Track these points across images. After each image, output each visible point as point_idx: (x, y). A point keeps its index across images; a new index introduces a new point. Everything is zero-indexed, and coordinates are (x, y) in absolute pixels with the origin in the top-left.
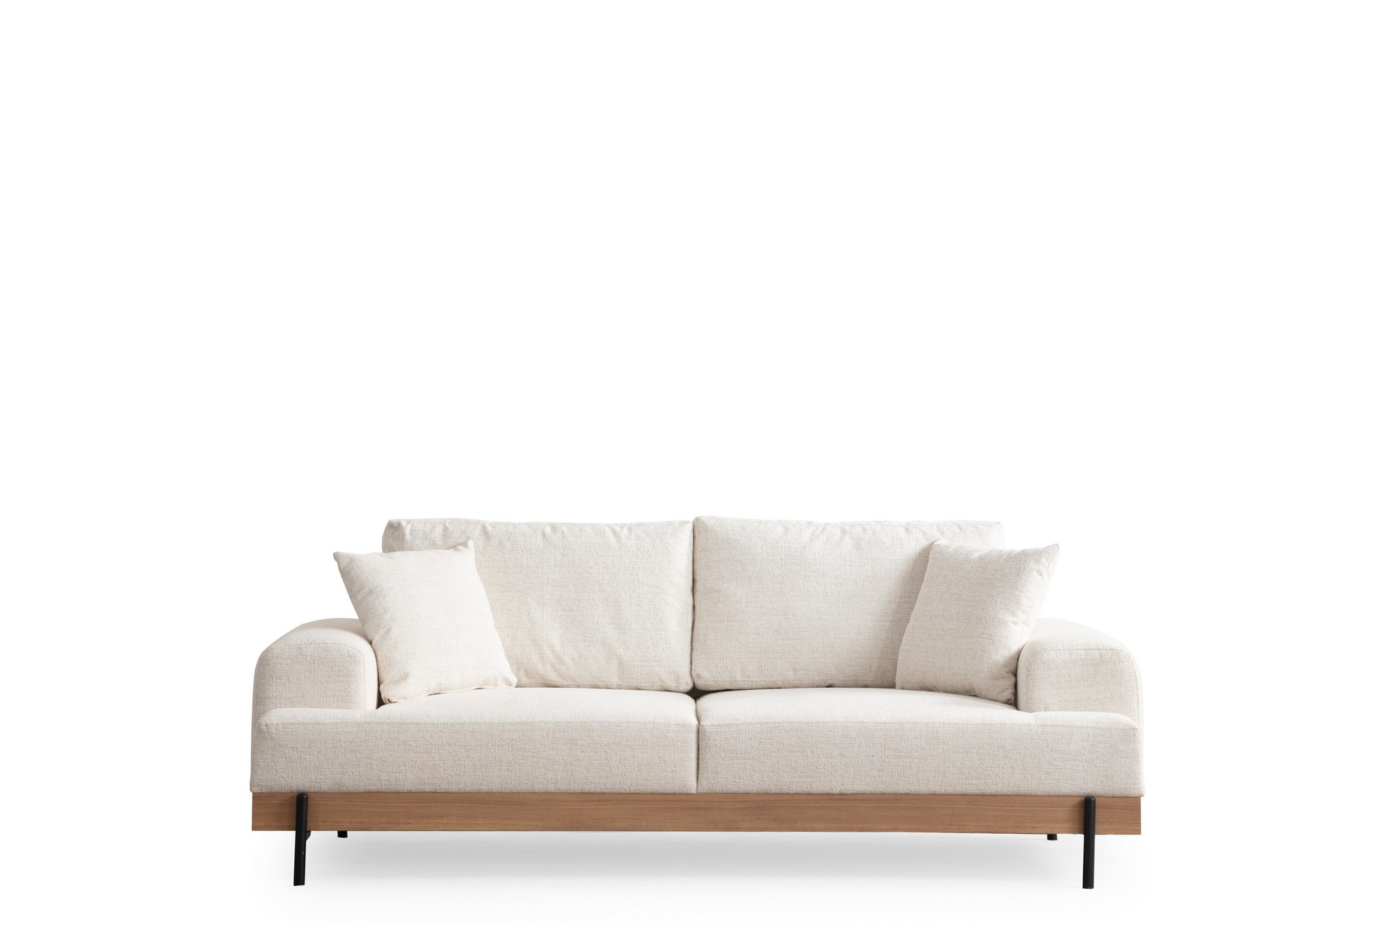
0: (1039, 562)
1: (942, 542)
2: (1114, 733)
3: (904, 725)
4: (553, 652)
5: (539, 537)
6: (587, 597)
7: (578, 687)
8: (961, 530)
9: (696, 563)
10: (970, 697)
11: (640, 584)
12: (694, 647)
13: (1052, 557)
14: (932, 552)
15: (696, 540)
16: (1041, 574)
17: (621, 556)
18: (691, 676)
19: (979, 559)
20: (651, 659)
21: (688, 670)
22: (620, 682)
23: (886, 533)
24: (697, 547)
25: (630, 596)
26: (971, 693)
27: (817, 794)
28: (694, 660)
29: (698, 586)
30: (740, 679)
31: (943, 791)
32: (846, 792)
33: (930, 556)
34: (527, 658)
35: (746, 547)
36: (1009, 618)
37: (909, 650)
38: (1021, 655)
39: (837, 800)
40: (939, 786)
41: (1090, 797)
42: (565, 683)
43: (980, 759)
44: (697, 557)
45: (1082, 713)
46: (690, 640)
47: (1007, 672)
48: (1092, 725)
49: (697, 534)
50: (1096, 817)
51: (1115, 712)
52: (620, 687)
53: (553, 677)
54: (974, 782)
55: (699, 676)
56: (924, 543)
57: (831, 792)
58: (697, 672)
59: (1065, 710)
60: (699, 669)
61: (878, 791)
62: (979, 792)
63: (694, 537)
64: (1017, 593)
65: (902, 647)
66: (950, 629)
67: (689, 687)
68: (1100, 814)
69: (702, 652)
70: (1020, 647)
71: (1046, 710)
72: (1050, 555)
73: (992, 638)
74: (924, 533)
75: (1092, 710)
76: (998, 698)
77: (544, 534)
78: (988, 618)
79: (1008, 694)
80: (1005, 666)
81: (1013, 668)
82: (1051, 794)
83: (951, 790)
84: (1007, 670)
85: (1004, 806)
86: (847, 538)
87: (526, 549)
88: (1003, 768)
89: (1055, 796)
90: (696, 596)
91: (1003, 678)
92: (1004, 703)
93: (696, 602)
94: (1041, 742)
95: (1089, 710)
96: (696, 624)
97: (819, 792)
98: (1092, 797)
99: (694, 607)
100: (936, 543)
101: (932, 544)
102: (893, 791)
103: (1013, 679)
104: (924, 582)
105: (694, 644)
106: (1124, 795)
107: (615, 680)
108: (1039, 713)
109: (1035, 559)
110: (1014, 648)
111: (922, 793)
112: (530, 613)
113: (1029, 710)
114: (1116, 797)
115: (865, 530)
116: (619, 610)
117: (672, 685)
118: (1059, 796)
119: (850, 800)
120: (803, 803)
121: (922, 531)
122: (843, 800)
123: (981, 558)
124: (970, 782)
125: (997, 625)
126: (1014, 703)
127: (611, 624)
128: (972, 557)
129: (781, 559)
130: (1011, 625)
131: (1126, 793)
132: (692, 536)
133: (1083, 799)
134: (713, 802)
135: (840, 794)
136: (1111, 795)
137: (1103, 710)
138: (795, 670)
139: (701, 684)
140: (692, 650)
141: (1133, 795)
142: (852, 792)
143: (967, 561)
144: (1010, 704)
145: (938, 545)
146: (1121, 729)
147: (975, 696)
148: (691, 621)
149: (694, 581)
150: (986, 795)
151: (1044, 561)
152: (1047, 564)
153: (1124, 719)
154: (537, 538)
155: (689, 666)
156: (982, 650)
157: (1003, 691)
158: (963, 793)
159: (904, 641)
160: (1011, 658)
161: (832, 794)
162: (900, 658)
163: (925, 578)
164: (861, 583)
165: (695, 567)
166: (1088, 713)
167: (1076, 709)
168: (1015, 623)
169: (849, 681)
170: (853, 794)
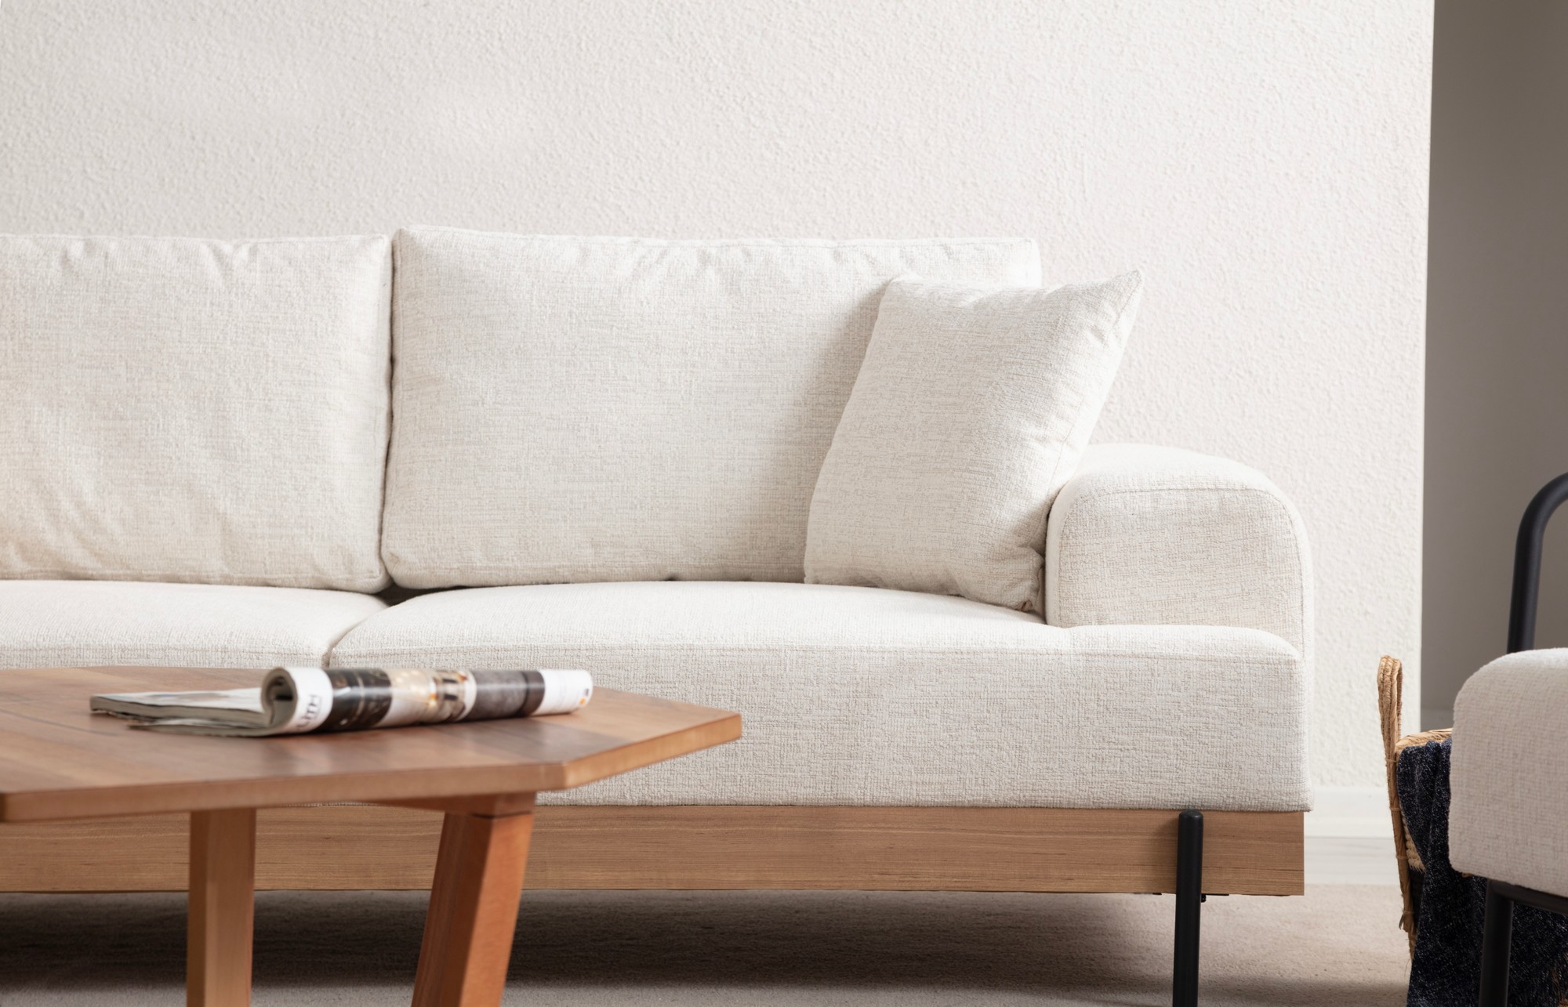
0: (1096, 311)
1: (909, 277)
2: (1246, 670)
3: (782, 654)
4: (79, 505)
5: (56, 264)
6: (155, 389)
7: (138, 578)
8: (949, 254)
9: (399, 323)
10: (949, 597)
11: (271, 364)
12: (388, 498)
13: (1124, 299)
14: (885, 297)
15: (398, 275)
16: (1100, 337)
17: (231, 306)
18: (381, 558)
19: (976, 307)
20: (293, 521)
21: (374, 545)
22: (226, 570)
23: (792, 260)
24: (398, 291)
25: (248, 390)
26: (947, 589)
27: (591, 806)
28: (385, 525)
29: (400, 371)
30: (480, 564)
31: (868, 800)
32: (655, 802)
33: (882, 305)
34: (21, 518)
35: (497, 289)
36: (1030, 430)
37: (827, 502)
38: (1053, 509)
39: (634, 818)
40: (860, 787)
41: (1189, 811)
42: (108, 572)
43: (949, 729)
44: (398, 310)
45: (1176, 627)
46: (379, 483)
47: (1022, 546)
48: (1196, 654)
49: (398, 263)
50: (1204, 855)
51: (1251, 627)
52: (227, 581)
53: (79, 557)
54: (935, 778)
55: (396, 559)
56: (870, 282)
57: (621, 801)
58: (392, 550)
59: (1141, 622)
60: (396, 545)
61: (724, 798)
62: (947, 801)
63: (394, 270)
64: (1048, 375)
65: (816, 496)
66: (909, 455)
67: (377, 581)
68: (1212, 849)
69: (402, 508)
70: (1053, 492)
71: (1100, 623)
72: (1121, 295)
73: (993, 471)
74: (872, 262)
75: (1201, 622)
76: (1006, 599)
77: (65, 259)
78: (985, 430)
79: (1023, 591)
80: (1017, 532)
81: (1036, 537)
82: (1105, 806)
83: (884, 796)
84: (1022, 540)
85: (1001, 832)
86: (710, 272)
87: (24, 287)
88: (1000, 749)
89: (1115, 809)
90: (395, 393)
91: (1014, 557)
92: (1016, 610)
93: (395, 405)
94: (1083, 691)
95: (1195, 622)
96: (394, 450)
97: (594, 802)
98: (1197, 812)
99: (391, 415)
100: (894, 281)
101: (886, 285)
102: (758, 799)
103: (1035, 559)
104: (867, 358)
105: (388, 491)
106: (1266, 807)
107: (215, 565)
108: (1081, 628)
109: (1088, 304)
110: (1039, 495)
111: (821, 802)
112: (28, 422)
113: (1065, 623)
114: (1248, 812)
115: (748, 255)
116: (224, 417)
117: (339, 577)
118: (1122, 810)
119: (664, 819)
120: (560, 827)
121: (868, 256)
122: (649, 818)
123: (979, 306)
124: (926, 778)
125: (1005, 445)
126: (1036, 608)
127: (206, 447)
128: (963, 304)
129: (571, 313)
130: (1034, 444)
131: (1270, 802)
132: (389, 266)
133: (1176, 815)
134: (360, 824)
135: (643, 806)
136: (1236, 807)
137: (1225, 622)
138: (595, 545)
139: (403, 574)
140: (384, 503)
141: (1285, 808)
142: (667, 801)
143: (950, 313)
144: (1029, 612)
145: (898, 284)
146: (1261, 663)
147: (958, 596)
148: (383, 444)
149: (392, 361)
150: (963, 808)
151: (1107, 306)
152: (1114, 316)
153: (1268, 641)
154: (49, 266)
155: (376, 536)
156: (970, 499)
157: (1013, 585)
158: (912, 802)
159: (820, 483)
160: (1032, 516)
161: (624, 807)
162: (812, 518)
163: (868, 352)
164: (737, 363)
165: (398, 332)
166: (1192, 627)
167: (1165, 620)
168: (1043, 440)
169: (710, 568)
170: (671, 806)
